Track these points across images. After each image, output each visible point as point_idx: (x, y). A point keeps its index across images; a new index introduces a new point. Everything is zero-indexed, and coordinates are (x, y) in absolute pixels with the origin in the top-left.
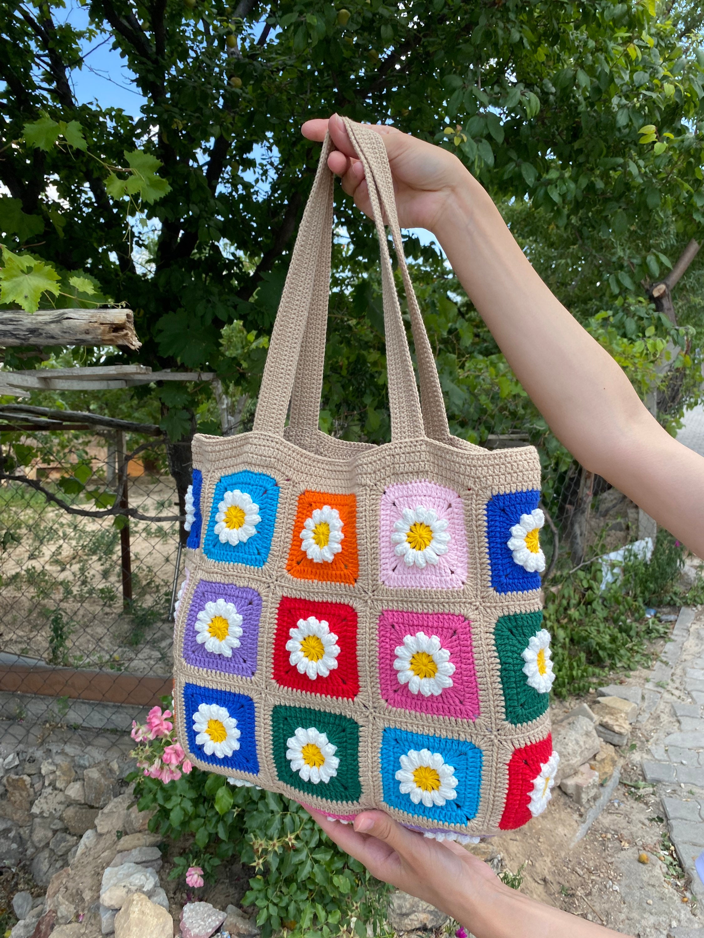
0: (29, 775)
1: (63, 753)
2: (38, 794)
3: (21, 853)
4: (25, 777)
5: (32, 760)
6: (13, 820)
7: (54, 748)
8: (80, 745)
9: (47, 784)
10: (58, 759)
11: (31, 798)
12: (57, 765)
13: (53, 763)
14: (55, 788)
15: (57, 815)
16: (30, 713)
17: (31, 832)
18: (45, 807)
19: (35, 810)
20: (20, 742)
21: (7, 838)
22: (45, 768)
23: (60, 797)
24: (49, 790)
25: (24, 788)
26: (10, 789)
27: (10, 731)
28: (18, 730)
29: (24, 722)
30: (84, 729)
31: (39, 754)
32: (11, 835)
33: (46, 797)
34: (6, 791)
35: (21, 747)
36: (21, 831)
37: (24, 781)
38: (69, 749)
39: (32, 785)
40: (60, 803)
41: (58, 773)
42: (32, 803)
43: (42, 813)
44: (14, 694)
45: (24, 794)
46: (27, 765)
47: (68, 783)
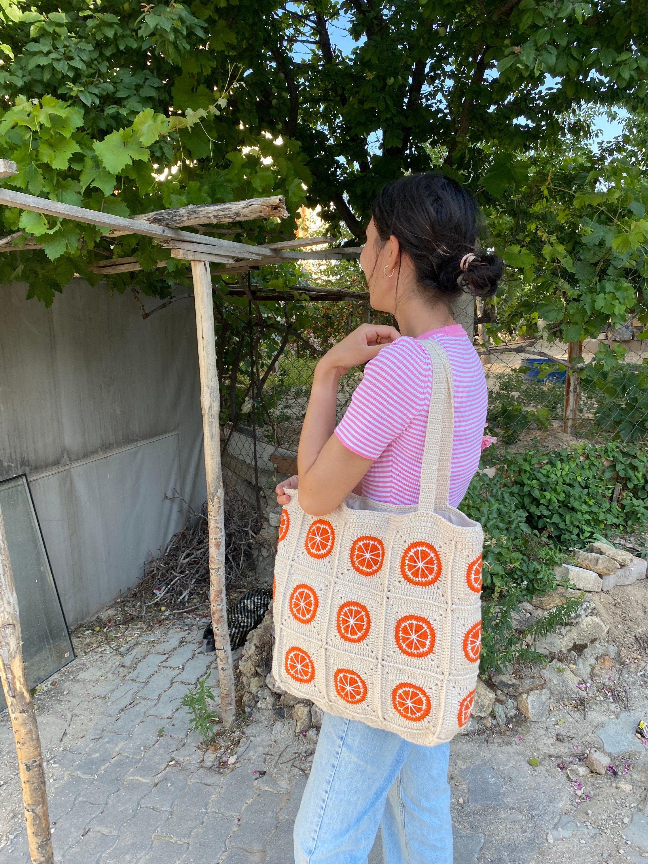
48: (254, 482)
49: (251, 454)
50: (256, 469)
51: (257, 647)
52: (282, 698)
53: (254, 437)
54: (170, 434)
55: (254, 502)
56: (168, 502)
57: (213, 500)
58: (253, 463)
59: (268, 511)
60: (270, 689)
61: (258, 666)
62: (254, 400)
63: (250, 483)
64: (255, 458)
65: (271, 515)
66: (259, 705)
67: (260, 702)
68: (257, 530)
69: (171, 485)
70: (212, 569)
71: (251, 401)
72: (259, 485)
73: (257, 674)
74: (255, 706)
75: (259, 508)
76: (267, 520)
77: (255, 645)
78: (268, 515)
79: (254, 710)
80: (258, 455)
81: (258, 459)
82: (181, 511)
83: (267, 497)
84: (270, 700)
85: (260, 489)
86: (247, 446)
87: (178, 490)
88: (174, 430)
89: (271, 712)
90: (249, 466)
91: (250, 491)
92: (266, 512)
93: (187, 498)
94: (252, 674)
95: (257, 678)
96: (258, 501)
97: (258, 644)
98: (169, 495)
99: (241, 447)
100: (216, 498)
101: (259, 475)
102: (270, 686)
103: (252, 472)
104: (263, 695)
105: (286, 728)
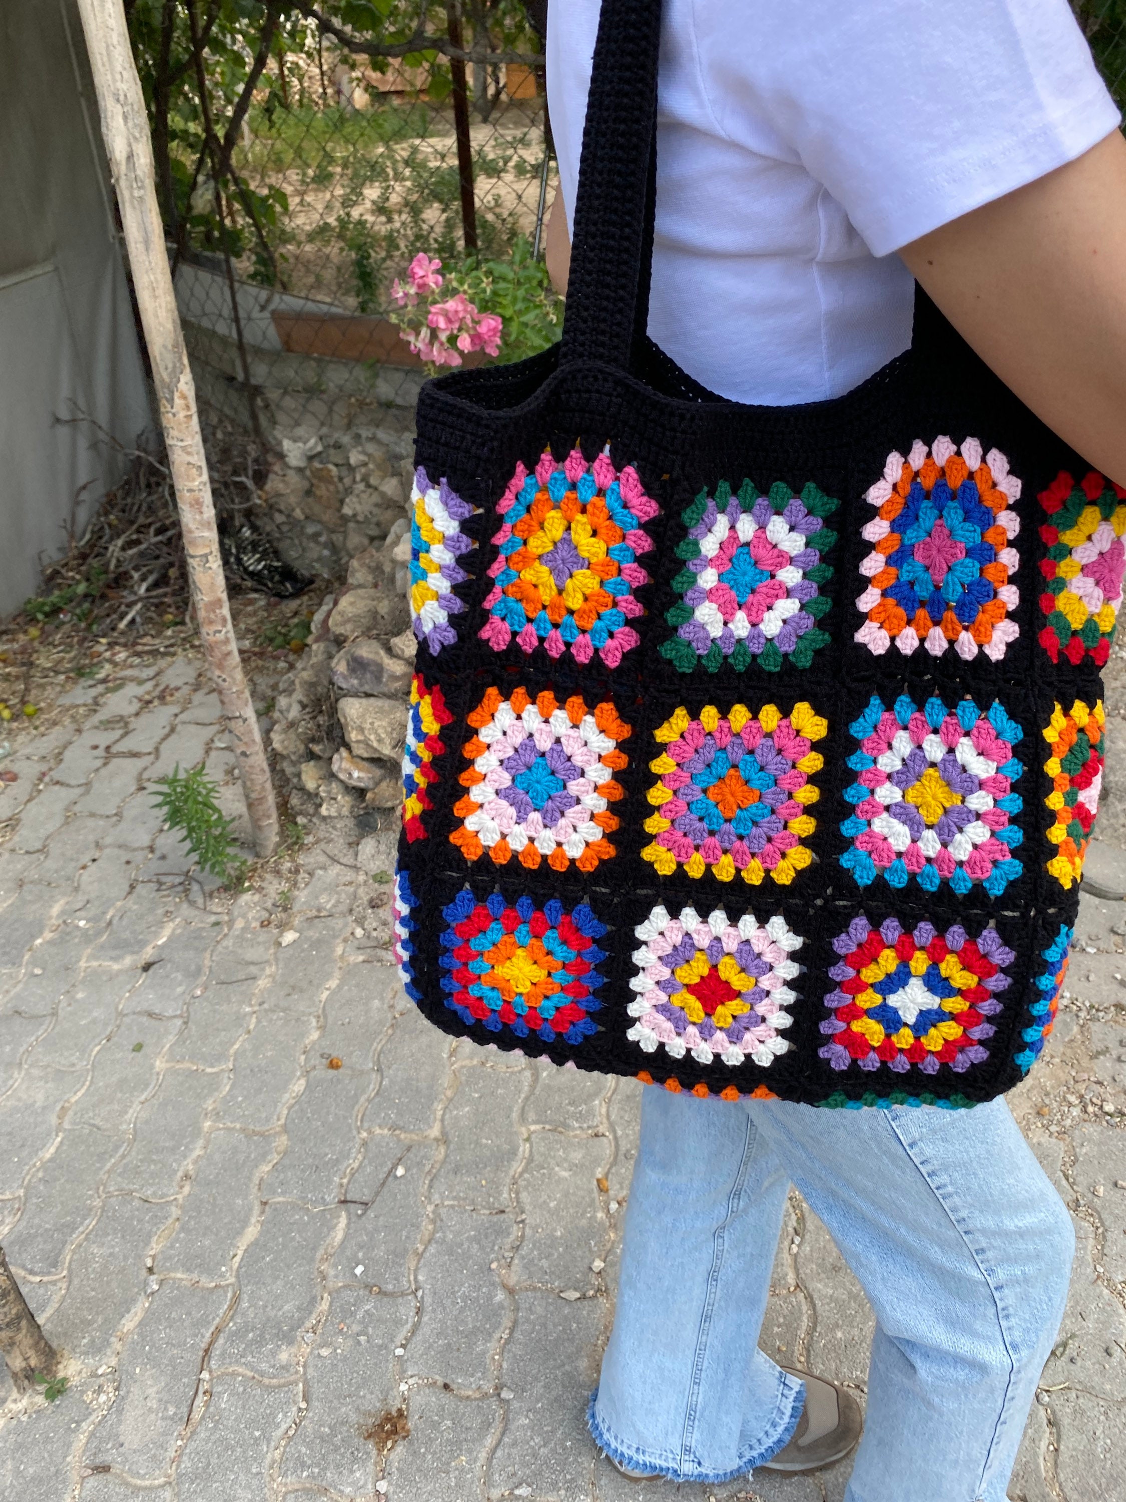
0: (337, 465)
1: (373, 439)
2: (349, 491)
3: (335, 562)
4: (331, 467)
5: (338, 446)
6: (320, 522)
7: (365, 433)
8: (396, 431)
9: (358, 478)
10: (371, 448)
11: (340, 496)
12: (369, 455)
13: (364, 452)
14: (368, 486)
15: (374, 520)
16: (331, 385)
17: (345, 538)
18: (359, 508)
19: (347, 510)
20: (323, 424)
21: (317, 543)
22: (355, 458)
23: (375, 498)
24: (361, 486)
25: (328, 480)
26: (315, 481)
27: (311, 407)
28: (318, 406)
29: (325, 397)
30: (399, 407)
31: (346, 439)
32: (323, 539)
33: (358, 496)
34: (312, 485)
35: (325, 430)
36: (334, 537)
37: (329, 471)
38: (381, 434)
39: (341, 479)
40: (377, 505)
41: (371, 466)
42: (342, 502)
43: (355, 515)
44: (307, 356)
45: (332, 488)
46: (332, 451)
47: (383, 478)
48: (240, 377)
49: (227, 312)
50: (241, 346)
51: (304, 706)
52: (369, 796)
53: (229, 274)
54: (38, 271)
55: (244, 417)
56: (63, 431)
57: (171, 401)
58: (235, 335)
59: (279, 436)
60: (342, 781)
61: (313, 740)
62: (217, 183)
63: (231, 379)
64: (237, 320)
65: (287, 445)
66: (324, 811)
67: (324, 806)
68: (260, 478)
69: (65, 391)
70: (192, 557)
71: (212, 184)
72: (253, 381)
73: (311, 756)
74: (317, 813)
75: (257, 430)
76: (281, 456)
77: (300, 702)
78: (280, 443)
79: (314, 820)
80: (242, 314)
81: (243, 323)
82: (94, 446)
83: (273, 407)
84: (344, 801)
85: (257, 391)
86: (215, 293)
87: (81, 403)
88: (45, 260)
89: (351, 823)
90: (224, 341)
91: (234, 395)
92: (275, 438)
93: (103, 418)
94: (301, 756)
95: (312, 763)
96: (254, 417)
97: (305, 700)
98: (64, 415)
99: (203, 296)
100: (176, 395)
101: (249, 360)
102: (342, 776)
103: (234, 353)
104: (329, 792)
105: (383, 848)
